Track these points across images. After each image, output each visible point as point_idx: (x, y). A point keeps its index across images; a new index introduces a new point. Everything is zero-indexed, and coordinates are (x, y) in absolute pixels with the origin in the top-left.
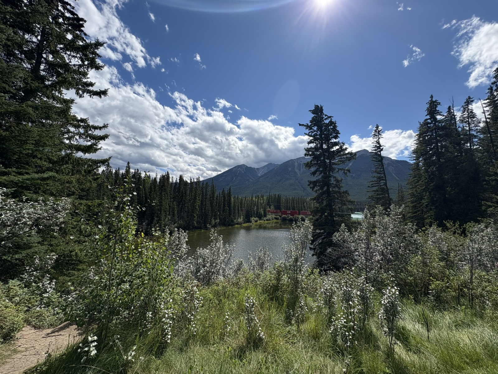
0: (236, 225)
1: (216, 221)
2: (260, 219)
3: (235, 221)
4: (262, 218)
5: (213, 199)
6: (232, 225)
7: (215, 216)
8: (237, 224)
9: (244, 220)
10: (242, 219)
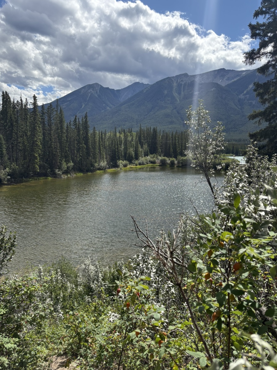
0: (98, 171)
1: (69, 165)
2: (131, 162)
3: (96, 165)
4: (133, 161)
5: (62, 132)
6: (92, 171)
7: (66, 157)
8: (99, 169)
9: (108, 164)
10: (106, 163)
